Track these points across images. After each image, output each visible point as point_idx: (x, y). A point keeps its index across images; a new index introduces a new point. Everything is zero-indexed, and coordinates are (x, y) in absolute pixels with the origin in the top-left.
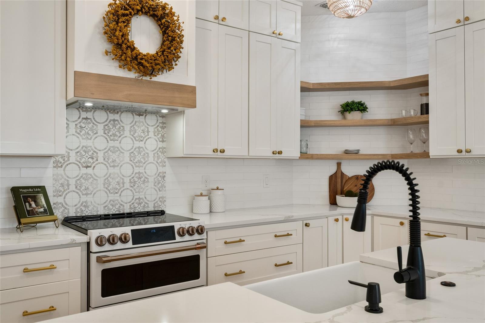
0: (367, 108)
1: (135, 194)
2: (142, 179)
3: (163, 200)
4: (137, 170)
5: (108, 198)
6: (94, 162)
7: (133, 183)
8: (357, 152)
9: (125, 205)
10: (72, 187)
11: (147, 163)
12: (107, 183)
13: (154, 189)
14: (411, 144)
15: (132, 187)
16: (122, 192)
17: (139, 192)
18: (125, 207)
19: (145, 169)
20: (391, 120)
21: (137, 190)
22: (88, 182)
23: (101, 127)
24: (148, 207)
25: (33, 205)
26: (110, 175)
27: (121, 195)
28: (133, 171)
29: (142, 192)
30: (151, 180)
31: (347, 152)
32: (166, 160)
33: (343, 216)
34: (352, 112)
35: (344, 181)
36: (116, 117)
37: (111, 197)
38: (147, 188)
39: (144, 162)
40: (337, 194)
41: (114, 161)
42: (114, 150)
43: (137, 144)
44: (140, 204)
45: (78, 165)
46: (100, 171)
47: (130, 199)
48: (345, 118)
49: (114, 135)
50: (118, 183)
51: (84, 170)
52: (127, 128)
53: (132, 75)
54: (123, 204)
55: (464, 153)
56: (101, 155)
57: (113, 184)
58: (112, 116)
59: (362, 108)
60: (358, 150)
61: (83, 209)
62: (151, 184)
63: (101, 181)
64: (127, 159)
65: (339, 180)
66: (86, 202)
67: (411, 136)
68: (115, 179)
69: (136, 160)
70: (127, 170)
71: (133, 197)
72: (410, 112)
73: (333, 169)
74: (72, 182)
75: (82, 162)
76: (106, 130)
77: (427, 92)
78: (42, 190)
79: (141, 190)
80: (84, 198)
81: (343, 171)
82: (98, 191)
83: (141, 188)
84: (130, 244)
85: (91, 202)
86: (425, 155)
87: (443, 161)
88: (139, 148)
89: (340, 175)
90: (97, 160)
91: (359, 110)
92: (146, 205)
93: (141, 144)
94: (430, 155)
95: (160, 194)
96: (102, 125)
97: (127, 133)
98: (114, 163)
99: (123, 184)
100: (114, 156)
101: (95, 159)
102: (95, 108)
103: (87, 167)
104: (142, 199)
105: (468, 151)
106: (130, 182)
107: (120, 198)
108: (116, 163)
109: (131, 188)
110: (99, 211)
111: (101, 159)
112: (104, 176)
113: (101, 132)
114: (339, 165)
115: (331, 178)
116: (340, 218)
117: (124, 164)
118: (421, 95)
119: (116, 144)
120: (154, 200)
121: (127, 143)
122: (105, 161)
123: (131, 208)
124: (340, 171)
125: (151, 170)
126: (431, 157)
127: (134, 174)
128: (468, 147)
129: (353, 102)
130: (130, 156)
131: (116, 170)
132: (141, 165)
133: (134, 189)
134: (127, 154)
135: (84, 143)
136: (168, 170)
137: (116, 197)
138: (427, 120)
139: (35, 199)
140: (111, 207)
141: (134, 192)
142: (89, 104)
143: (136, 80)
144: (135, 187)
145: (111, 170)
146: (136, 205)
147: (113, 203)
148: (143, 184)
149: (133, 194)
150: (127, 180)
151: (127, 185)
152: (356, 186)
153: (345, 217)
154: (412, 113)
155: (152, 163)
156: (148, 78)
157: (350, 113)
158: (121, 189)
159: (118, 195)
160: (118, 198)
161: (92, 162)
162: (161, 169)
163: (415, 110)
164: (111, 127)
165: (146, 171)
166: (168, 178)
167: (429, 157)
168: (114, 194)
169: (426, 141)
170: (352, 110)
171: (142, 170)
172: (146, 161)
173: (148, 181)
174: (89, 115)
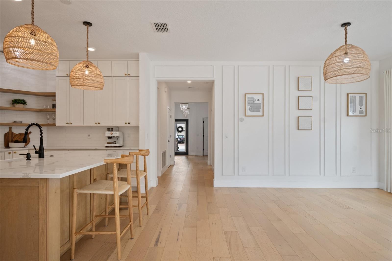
0: (26, 103)
8: (21, 123)
14: (48, 120)
20: (39, 109)
31: (15, 122)
33: (13, 151)
34: (18, 104)
35: (13, 136)
40: (9, 142)
48: (14, 107)
55: (69, 124)
59: (24, 103)
60: (22, 122)
65: (10, 136)
67: (48, 117)
72: (48, 107)
73: (7, 130)
77: (55, 99)
81: (13, 131)
86: (54, 125)
87: (61, 127)
89: (11, 133)
91: (22, 103)
94: (56, 124)
105: (71, 124)
114: (10, 128)
115: (6, 135)
116: (11, 152)
118: (53, 100)
124: (11, 132)
126: (56, 126)
128: (71, 122)
129: (19, 100)
138: (54, 110)
152: (20, 138)
153: (14, 151)
154: (49, 107)
157: (17, 104)
163: (50, 106)
167: (56, 125)
169: (54, 119)
170: (18, 103)
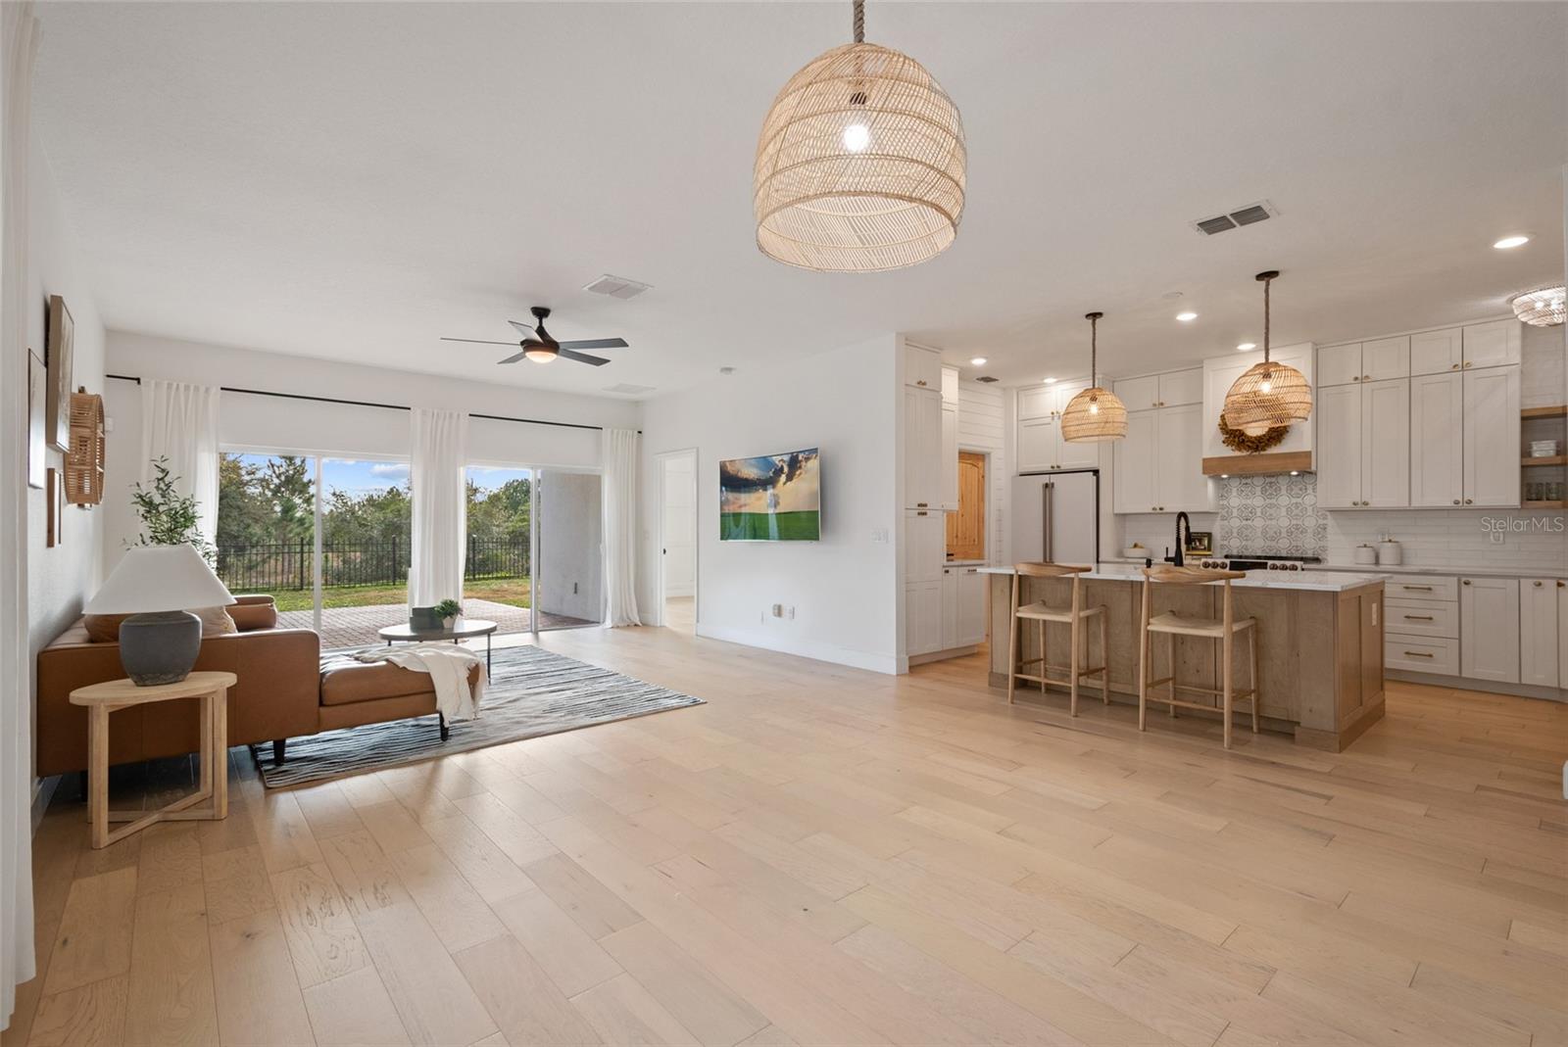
1: (1293, 542)
2: (1300, 530)
3: (1324, 549)
4: (1294, 522)
5: (1265, 543)
6: (1253, 516)
7: (1290, 533)
10: (1235, 535)
11: (1305, 516)
12: (1264, 532)
13: (1314, 539)
15: (1289, 536)
16: (1279, 540)
17: (1297, 541)
19: (1303, 521)
21: (1295, 539)
22: (1248, 531)
25: (1198, 544)
26: (1267, 526)
27: (1278, 542)
28: (1291, 523)
29: (1300, 542)
30: (1310, 530)
32: (1328, 513)
36: (1273, 480)
37: (1268, 543)
38: (1305, 538)
39: (1302, 515)
41: (1271, 515)
42: (1271, 506)
43: (1294, 501)
45: (1239, 518)
46: (1258, 523)
49: (1271, 494)
50: (1275, 533)
51: (1244, 522)
52: (1284, 488)
53: (1245, 453)
56: (1259, 510)
57: (1271, 533)
58: (1268, 480)
62: (1311, 534)
63: (1259, 531)
64: (1284, 513)
66: (1246, 546)
68: (1272, 529)
69: (1293, 514)
70: (1284, 522)
71: (1290, 544)
74: (1235, 531)
75: (1242, 516)
76: (1264, 491)
78: (1209, 535)
80: (1245, 541)
82: (1256, 538)
83: (1299, 538)
84: (1227, 570)
85: (1251, 546)
88: (1296, 503)
90: (1256, 514)
93: (1299, 500)
95: (1321, 544)
96: (1259, 488)
97: (1284, 492)
98: (1271, 517)
99: (1280, 533)
100: (1272, 511)
101: (1254, 514)
102: (1229, 478)
103: (1247, 519)
104: (1300, 546)
106: (1288, 532)
107: (1277, 544)
108: (1273, 517)
110: (1257, 553)
111: (1259, 514)
112: (1262, 527)
113: (1259, 493)
117: (1281, 517)
119: (1274, 501)
120: (1313, 549)
121: (1284, 500)
122: (1263, 515)
123: (1287, 553)
125: (1310, 523)
127: (1291, 525)
130: (1287, 511)
131: (1274, 522)
132: (1299, 517)
133: (1292, 538)
134: (1284, 509)
135: (1244, 502)
136: (1330, 521)
137: (1274, 543)
139: (1200, 541)
140: (1268, 551)
142: (1225, 476)
143: (1249, 455)
144: (1292, 536)
145: (1269, 522)
146: (1293, 552)
147: (1270, 548)
148: (1301, 534)
149: (1290, 542)
150: (1284, 531)
151: (1284, 534)
155: (1311, 516)
156: (1262, 453)
158: (1278, 537)
159: (1275, 541)
161: (1251, 516)
162: (1321, 522)
164: (1268, 488)
165: (1305, 523)
166: (1329, 529)
168: (1272, 541)
171: (1299, 522)
173: (1307, 532)
174: (1249, 481)
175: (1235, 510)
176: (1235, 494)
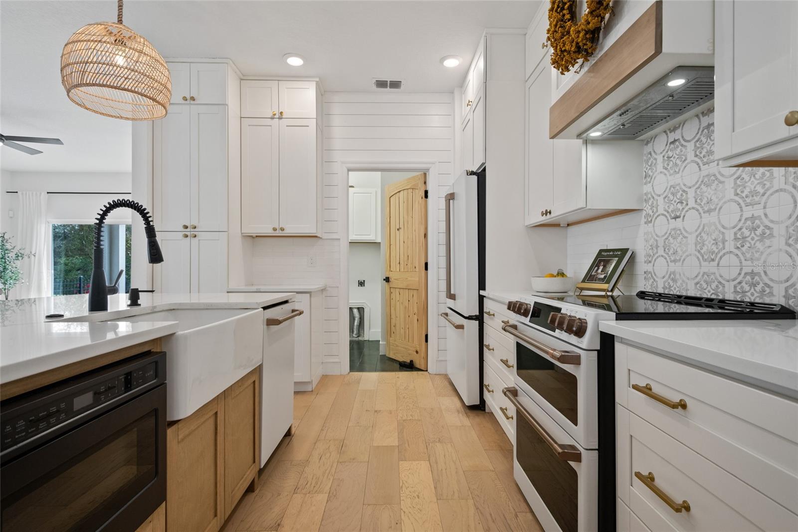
1: (744, 263)
2: (759, 232)
4: (748, 212)
5: (700, 268)
6: (683, 209)
7: (741, 240)
9: (726, 284)
10: (662, 250)
11: (768, 193)
12: (700, 243)
13: (787, 252)
15: (738, 248)
16: (721, 258)
17: (752, 259)
18: (726, 290)
19: (765, 208)
21: (748, 256)
22: (677, 241)
23: (690, 146)
24: (771, 294)
26: (704, 228)
27: (720, 265)
28: (741, 216)
29: (758, 259)
30: (779, 231)
38: (769, 250)
39: (762, 191)
41: (709, 201)
42: (709, 181)
44: (754, 285)
45: (666, 217)
46: (691, 222)
47: (734, 272)
49: (709, 153)
50: (716, 242)
51: (674, 224)
54: (723, 282)
57: (709, 245)
61: (672, 284)
62: (778, 242)
63: (692, 239)
64: (730, 194)
66: (674, 273)
68: (711, 235)
69: (746, 192)
70: (732, 215)
71: (741, 269)
74: (662, 243)
75: (670, 211)
76: (699, 149)
79: (757, 255)
80: (673, 267)
82: (687, 256)
83: (757, 252)
85: (680, 275)
90: (687, 204)
92: (768, 290)
96: (692, 143)
98: (709, 205)
99: (723, 243)
100: (708, 192)
101: (685, 203)
103: (676, 217)
104: (758, 274)
106: (736, 239)
107: (718, 269)
108: (712, 205)
109: (736, 251)
110: (689, 290)
111: (692, 203)
112: (696, 231)
113: (691, 156)
117: (725, 203)
119: (713, 168)
120: (787, 281)
122: (697, 203)
123: (736, 292)
127: (743, 221)
131: (712, 218)
132: (757, 199)
133: (743, 254)
134: (730, 184)
135: (671, 180)
137: (712, 267)
140: (705, 286)
141: (742, 259)
144: (744, 249)
145: (707, 219)
146: (747, 288)
147: (707, 278)
148: (761, 241)
149: (741, 263)
150: (730, 235)
151: (730, 246)
155: (781, 190)
158: (719, 252)
159: (715, 263)
160: (714, 270)
161: (681, 208)
164: (704, 140)
165: (768, 211)
168: (710, 261)
171: (758, 211)
172: (768, 190)
173: (771, 236)
174: (677, 135)
175: (660, 200)
176: (660, 167)
